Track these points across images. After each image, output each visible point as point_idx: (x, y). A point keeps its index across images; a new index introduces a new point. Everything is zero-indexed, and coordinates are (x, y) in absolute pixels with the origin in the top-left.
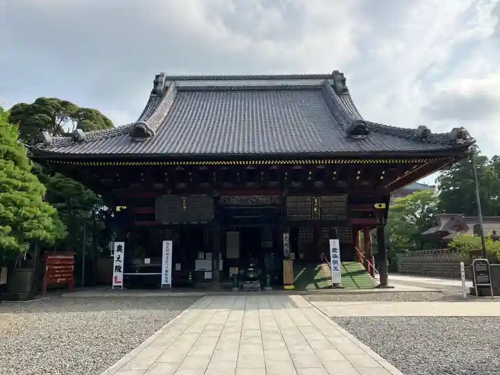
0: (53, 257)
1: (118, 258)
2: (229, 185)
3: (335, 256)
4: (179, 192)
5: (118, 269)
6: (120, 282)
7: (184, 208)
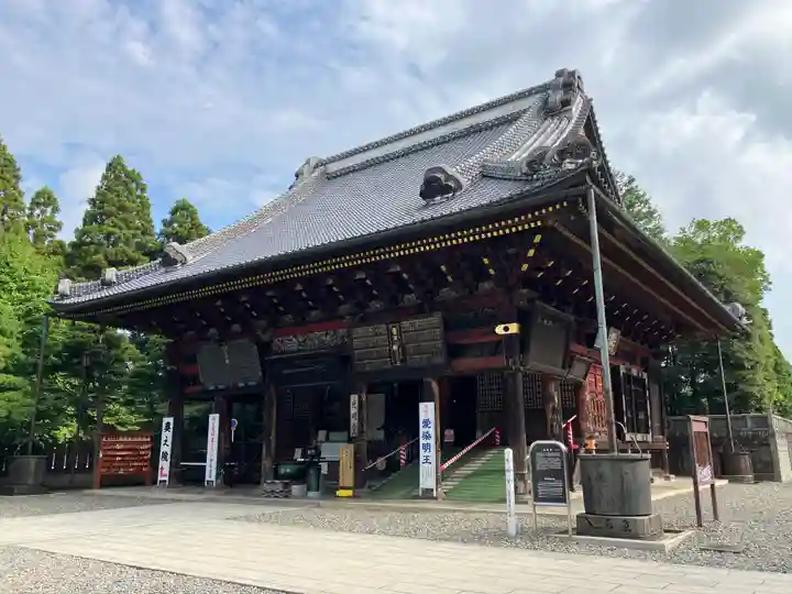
0: (112, 439)
1: (166, 441)
3: (427, 436)
5: (165, 456)
6: (166, 475)
7: (227, 362)
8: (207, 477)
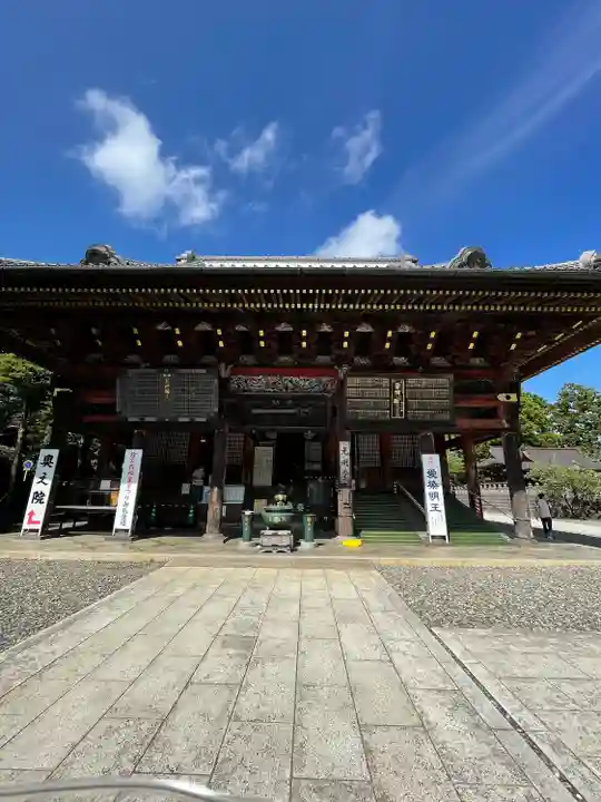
1: (43, 478)
3: (433, 485)
5: (39, 497)
6: (38, 522)
7: (167, 392)
8: (117, 525)
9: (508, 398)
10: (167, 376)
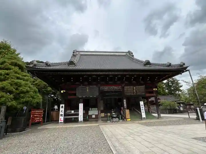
0: (35, 111)
1: (62, 111)
2: (103, 83)
3: (142, 108)
4: (86, 85)
5: (62, 115)
6: (62, 121)
7: (88, 91)
8: (80, 120)
9: (155, 89)
10: (87, 87)
